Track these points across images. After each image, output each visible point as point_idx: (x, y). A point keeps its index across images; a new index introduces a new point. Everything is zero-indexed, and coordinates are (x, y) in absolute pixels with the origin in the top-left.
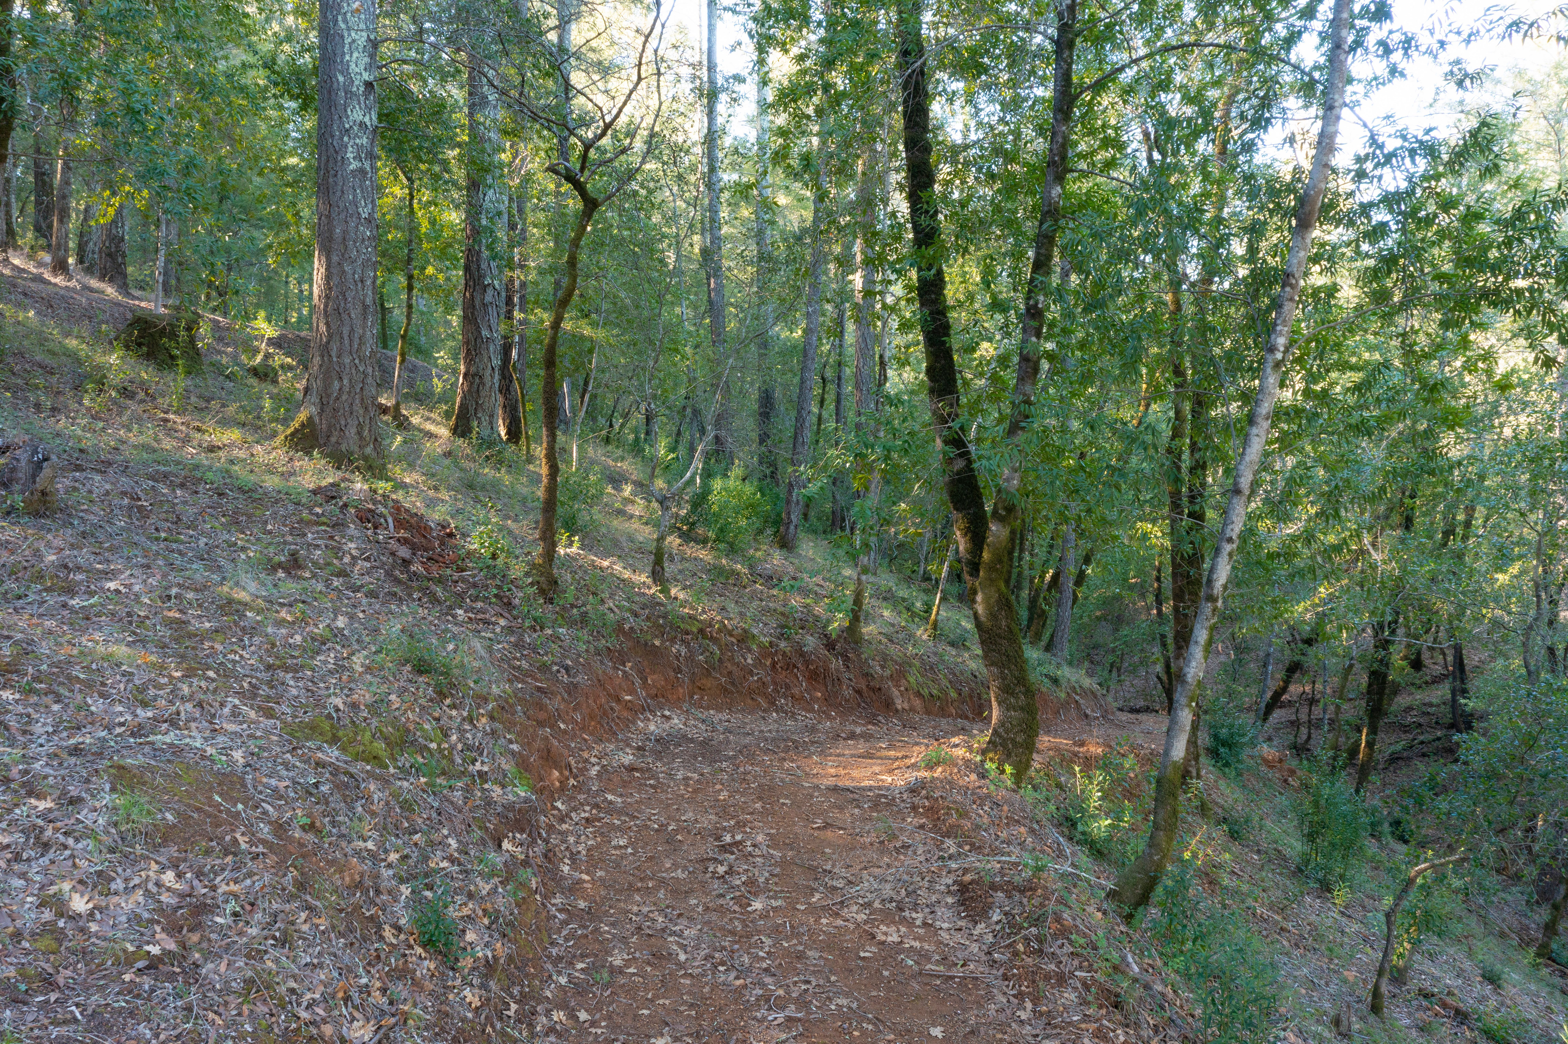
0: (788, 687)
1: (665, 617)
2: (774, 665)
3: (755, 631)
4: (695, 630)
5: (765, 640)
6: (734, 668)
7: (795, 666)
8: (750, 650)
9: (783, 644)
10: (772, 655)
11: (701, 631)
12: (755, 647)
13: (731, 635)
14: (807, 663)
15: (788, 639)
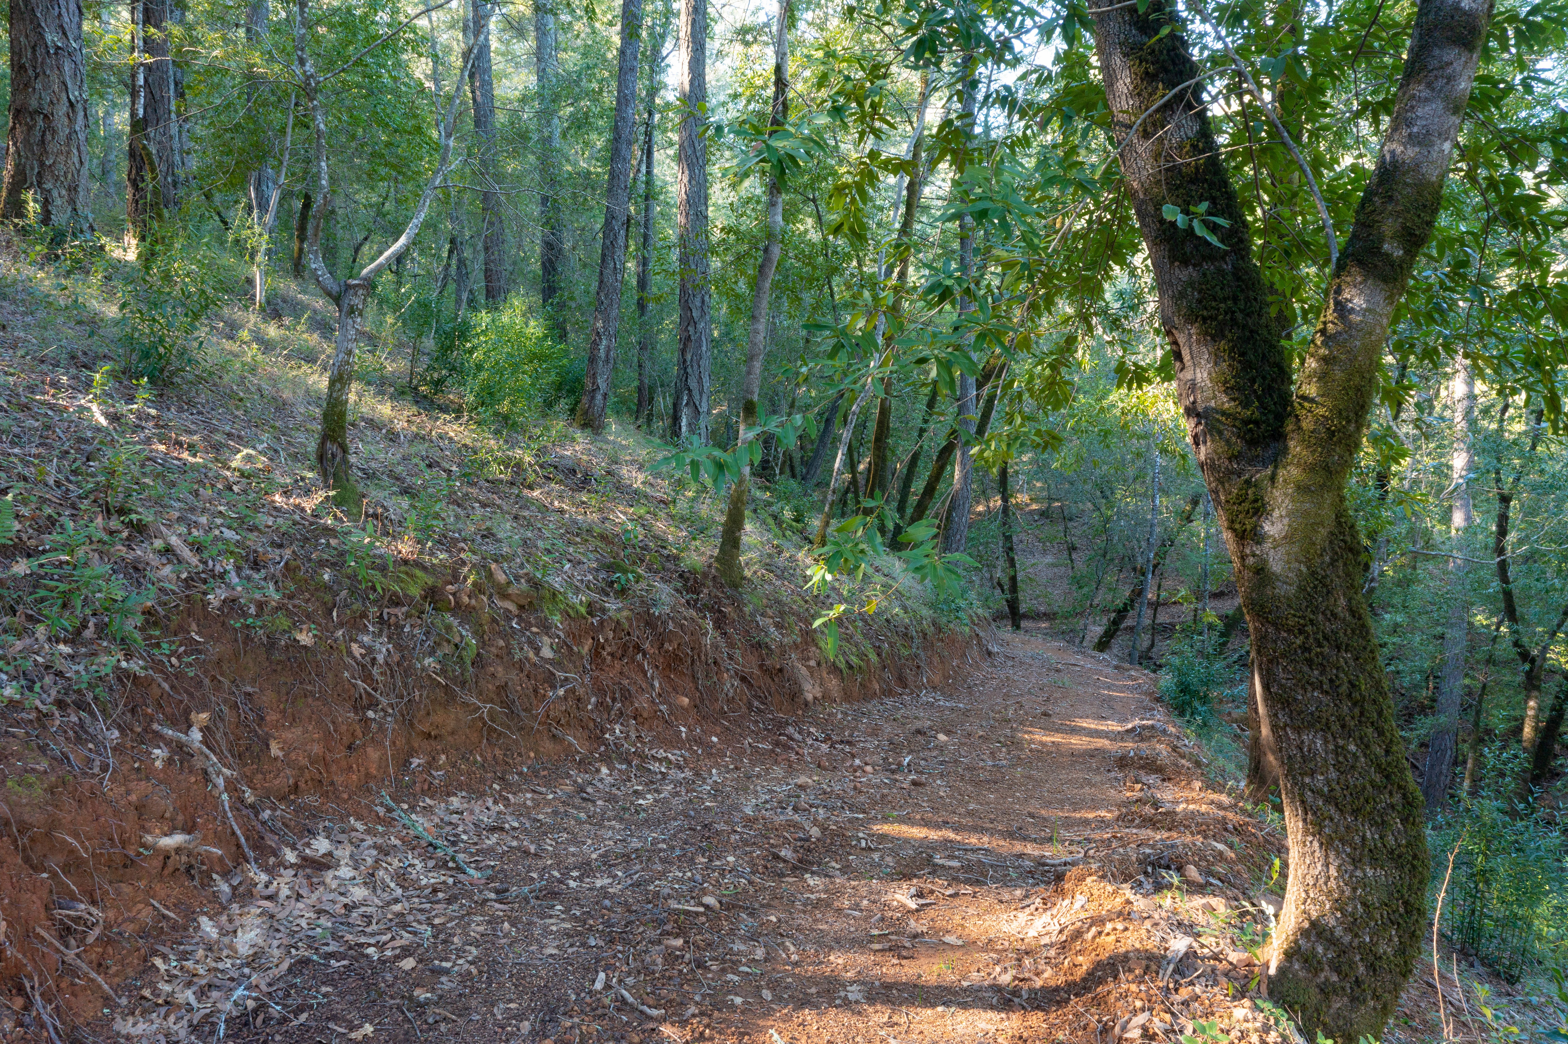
0: (626, 696)
1: (337, 564)
2: (597, 651)
3: (556, 582)
4: (415, 591)
5: (579, 600)
6: (514, 676)
7: (638, 648)
8: (546, 627)
9: (612, 605)
10: (594, 631)
11: (432, 595)
12: (557, 619)
13: (505, 596)
14: (661, 639)
15: (623, 592)
